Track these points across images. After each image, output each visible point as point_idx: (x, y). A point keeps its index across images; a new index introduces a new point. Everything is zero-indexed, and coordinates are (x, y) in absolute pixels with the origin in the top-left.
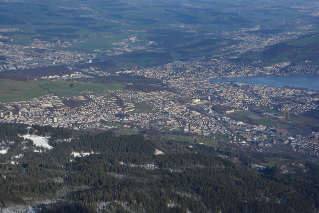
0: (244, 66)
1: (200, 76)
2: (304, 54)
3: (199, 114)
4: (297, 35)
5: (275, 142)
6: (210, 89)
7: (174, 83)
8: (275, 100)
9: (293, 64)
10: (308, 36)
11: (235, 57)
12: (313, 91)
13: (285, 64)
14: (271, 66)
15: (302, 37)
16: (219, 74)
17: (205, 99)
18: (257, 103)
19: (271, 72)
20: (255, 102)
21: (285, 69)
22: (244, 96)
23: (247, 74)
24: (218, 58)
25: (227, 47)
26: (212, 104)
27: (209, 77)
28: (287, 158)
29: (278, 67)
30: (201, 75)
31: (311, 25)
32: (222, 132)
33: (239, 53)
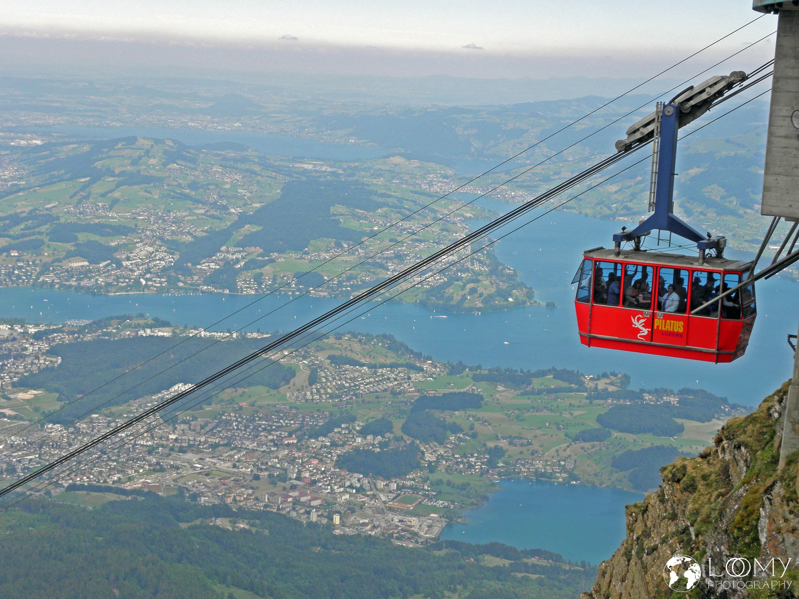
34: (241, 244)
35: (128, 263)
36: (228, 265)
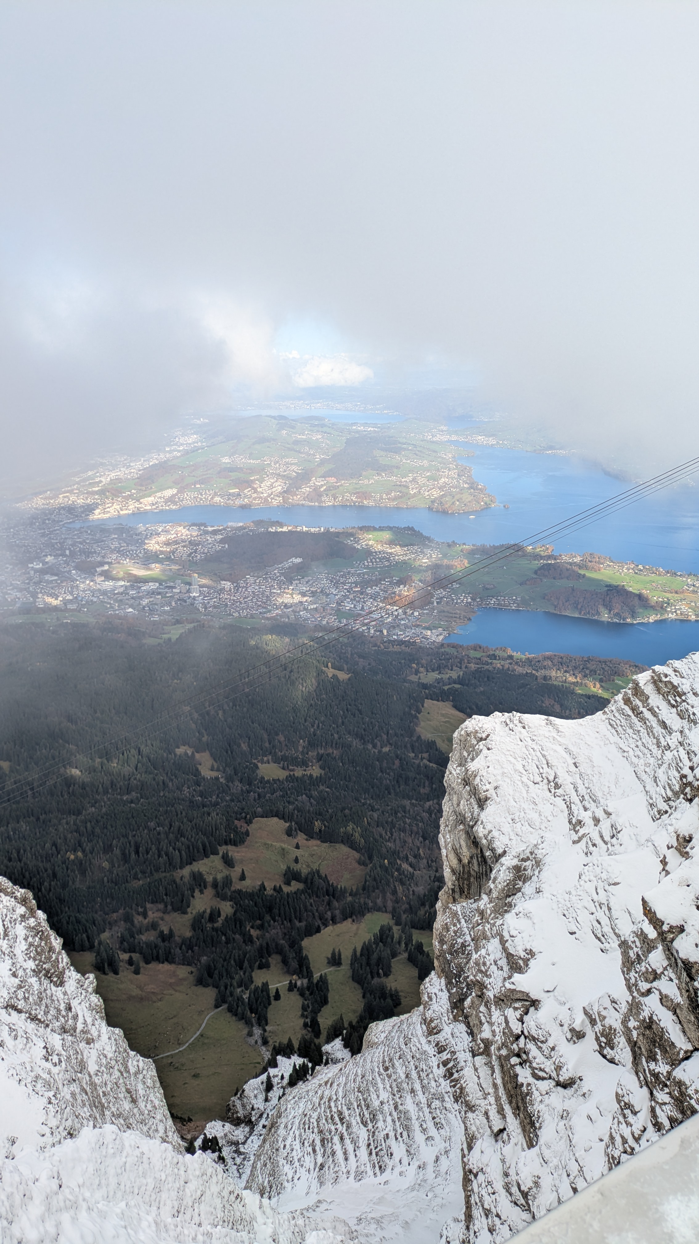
0: (112, 499)
1: (47, 522)
2: (194, 476)
3: (56, 578)
4: (179, 451)
5: (173, 604)
6: (66, 539)
7: (7, 536)
8: (165, 544)
9: (181, 491)
10: (194, 451)
11: (97, 489)
12: (212, 526)
13: (169, 493)
14: (150, 496)
15: (186, 453)
16: (77, 516)
17: (61, 555)
18: (140, 552)
19: (153, 504)
20: (136, 551)
21: (171, 500)
22: (120, 544)
23: (118, 512)
24: (71, 492)
25: (82, 475)
26: (74, 562)
27: (61, 521)
28: (193, 622)
29: (160, 498)
30: (49, 519)
31: (195, 436)
32: (95, 599)
33: (101, 482)
34: (324, 476)
35: (261, 489)
36: (316, 489)
